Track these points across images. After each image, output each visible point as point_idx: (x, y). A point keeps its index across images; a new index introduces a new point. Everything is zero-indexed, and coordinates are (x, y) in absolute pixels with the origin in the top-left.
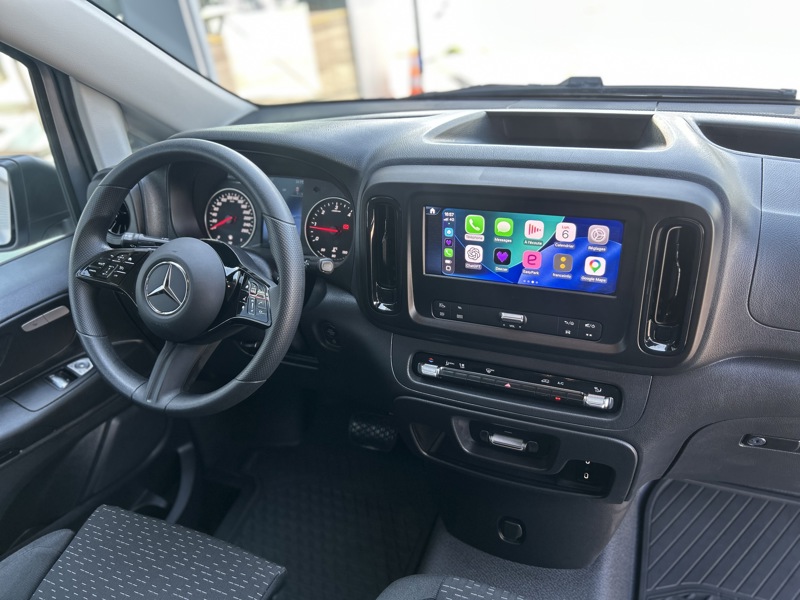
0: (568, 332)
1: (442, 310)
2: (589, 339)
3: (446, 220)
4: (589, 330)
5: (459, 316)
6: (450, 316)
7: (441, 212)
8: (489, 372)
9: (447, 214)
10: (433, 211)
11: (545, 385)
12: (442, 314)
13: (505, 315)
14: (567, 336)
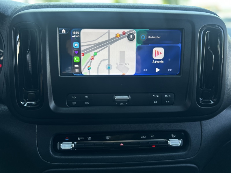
0: (155, 102)
1: (74, 100)
2: (168, 104)
3: (74, 36)
4: (167, 99)
5: (86, 103)
6: (80, 104)
7: (70, 31)
8: (108, 138)
9: (74, 33)
10: (64, 31)
11: (143, 139)
12: (74, 103)
13: (117, 97)
14: (156, 105)
